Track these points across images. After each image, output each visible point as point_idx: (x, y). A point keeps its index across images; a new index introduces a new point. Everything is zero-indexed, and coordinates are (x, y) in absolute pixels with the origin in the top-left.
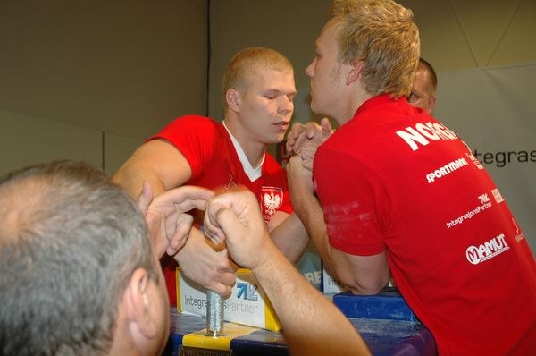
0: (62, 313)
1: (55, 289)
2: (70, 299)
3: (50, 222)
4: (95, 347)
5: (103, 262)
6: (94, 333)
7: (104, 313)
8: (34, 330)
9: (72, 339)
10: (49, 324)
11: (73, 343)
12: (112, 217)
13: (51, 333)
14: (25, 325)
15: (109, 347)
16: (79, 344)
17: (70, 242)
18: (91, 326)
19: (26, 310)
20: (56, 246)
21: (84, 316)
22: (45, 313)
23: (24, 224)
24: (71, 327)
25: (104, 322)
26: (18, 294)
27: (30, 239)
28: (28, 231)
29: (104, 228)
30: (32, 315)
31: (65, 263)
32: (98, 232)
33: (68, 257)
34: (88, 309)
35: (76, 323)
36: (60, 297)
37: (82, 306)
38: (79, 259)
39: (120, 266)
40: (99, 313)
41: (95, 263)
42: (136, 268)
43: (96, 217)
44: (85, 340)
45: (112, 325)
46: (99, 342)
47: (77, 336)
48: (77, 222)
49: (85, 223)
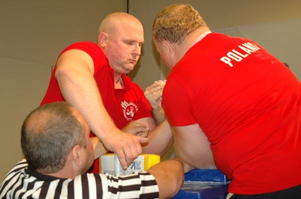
0: (49, 158)
2: (52, 154)
4: (58, 168)
5: (63, 144)
6: (58, 163)
7: (63, 158)
8: (41, 160)
9: (51, 164)
10: (45, 160)
11: (52, 166)
12: (68, 130)
14: (38, 159)
18: (58, 161)
21: (56, 159)
22: (44, 157)
24: (52, 161)
25: (62, 161)
30: (41, 156)
31: (51, 143)
32: (62, 135)
34: (57, 157)
35: (53, 159)
37: (55, 156)
38: (55, 143)
39: (70, 144)
40: (61, 158)
41: (60, 144)
42: (76, 145)
44: (55, 165)
46: (60, 166)
47: (53, 164)
49: (59, 132)
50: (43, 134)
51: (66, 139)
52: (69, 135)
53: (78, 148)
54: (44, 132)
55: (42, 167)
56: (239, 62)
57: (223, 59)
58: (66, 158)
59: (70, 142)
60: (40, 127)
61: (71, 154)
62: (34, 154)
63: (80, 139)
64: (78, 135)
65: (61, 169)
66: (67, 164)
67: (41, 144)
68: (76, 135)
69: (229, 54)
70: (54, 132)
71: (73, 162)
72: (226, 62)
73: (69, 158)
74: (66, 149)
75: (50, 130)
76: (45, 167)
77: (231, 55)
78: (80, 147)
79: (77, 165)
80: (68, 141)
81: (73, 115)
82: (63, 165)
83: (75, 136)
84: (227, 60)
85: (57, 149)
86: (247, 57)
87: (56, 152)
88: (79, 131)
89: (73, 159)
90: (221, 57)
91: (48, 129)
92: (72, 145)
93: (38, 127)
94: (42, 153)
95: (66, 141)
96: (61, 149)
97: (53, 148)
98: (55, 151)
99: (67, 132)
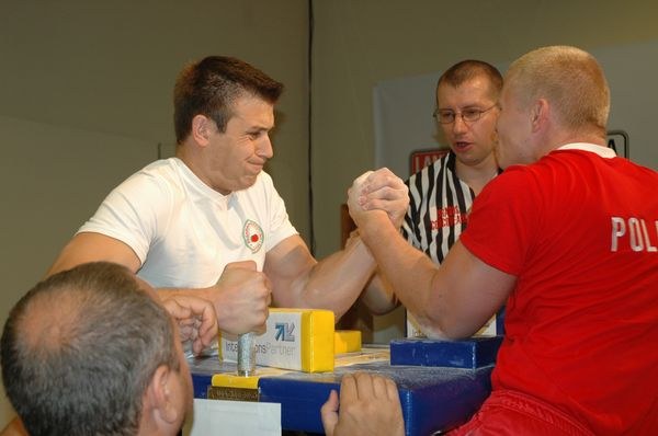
0: (97, 409)
1: (91, 390)
2: (102, 398)
3: (85, 338)
5: (129, 367)
6: (122, 423)
7: (131, 407)
8: (75, 423)
9: (105, 428)
10: (86, 419)
11: (104, 431)
12: (137, 328)
13: (88, 424)
14: (66, 418)
15: (136, 433)
16: (111, 432)
17: (102, 355)
18: (119, 416)
19: (68, 407)
20: (91, 358)
21: (115, 411)
22: (83, 409)
23: (64, 339)
24: (105, 418)
25: (131, 413)
26: (61, 394)
27: (70, 351)
28: (67, 345)
29: (130, 339)
31: (97, 370)
32: (124, 343)
33: (100, 365)
34: (118, 406)
35: (109, 415)
36: (94, 396)
37: (113, 405)
38: (110, 366)
39: (145, 366)
40: (126, 407)
41: (121, 368)
42: (159, 365)
43: (123, 331)
44: (115, 429)
45: (138, 415)
46: (127, 430)
47: (109, 426)
48: (108, 336)
49: (114, 337)
50: (72, 348)
51: (135, 353)
52: (142, 341)
53: (164, 374)
54: (75, 343)
58: (138, 404)
60: (62, 329)
61: (150, 389)
62: (53, 410)
64: (162, 338)
66: (143, 421)
68: (158, 340)
70: (102, 339)
71: (156, 413)
73: (146, 404)
74: (137, 381)
78: (169, 370)
80: (140, 358)
82: (136, 426)
85: (116, 384)
87: (115, 392)
88: (163, 328)
91: (85, 333)
92: (150, 366)
94: (75, 400)
95: (136, 359)
96: (126, 379)
98: (111, 388)
99: (134, 334)
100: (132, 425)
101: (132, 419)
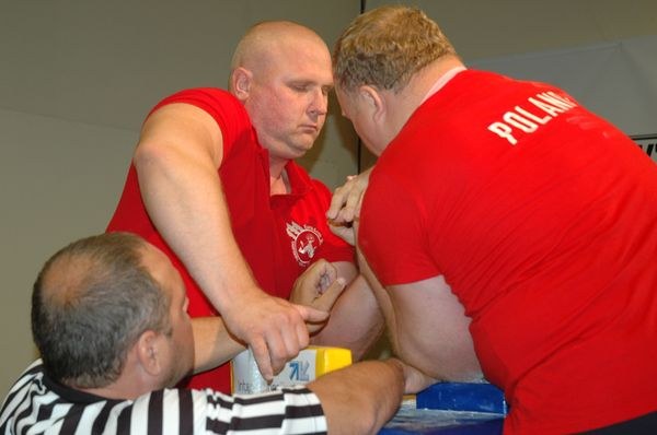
0: (87, 356)
5: (115, 328)
7: (116, 359)
8: (70, 361)
9: (91, 370)
10: (78, 361)
11: (93, 375)
12: (127, 299)
14: (65, 357)
15: (116, 379)
18: (105, 364)
20: (86, 317)
21: (101, 359)
24: (92, 363)
25: (116, 363)
30: (69, 353)
31: (90, 327)
33: (91, 323)
35: (96, 362)
37: (99, 355)
38: (99, 325)
39: (132, 329)
40: (113, 357)
41: (108, 328)
42: (145, 331)
44: (100, 373)
45: (121, 366)
46: (110, 376)
47: (95, 369)
49: (106, 303)
51: (123, 319)
52: (130, 311)
53: (151, 337)
54: (75, 303)
55: (72, 375)
56: (530, 134)
57: (494, 128)
58: (123, 357)
59: (133, 325)
60: (69, 289)
61: (134, 350)
62: (55, 348)
63: (157, 319)
64: (151, 309)
65: (114, 380)
66: (126, 370)
67: (68, 327)
68: (147, 310)
69: (507, 116)
70: (97, 304)
72: (502, 134)
73: (131, 357)
74: (123, 339)
75: (90, 298)
76: (77, 376)
77: (512, 118)
78: (156, 335)
79: (149, 373)
80: (127, 322)
81: (140, 265)
82: (119, 374)
83: (143, 312)
84: (503, 130)
85: (103, 339)
86: (549, 122)
87: (101, 344)
88: (154, 301)
89: (139, 360)
90: (491, 123)
92: (137, 330)
93: (64, 289)
94: (71, 345)
95: (123, 322)
96: (111, 338)
97: (94, 336)
98: (99, 342)
99: (124, 304)
100: (115, 372)
101: (116, 368)
